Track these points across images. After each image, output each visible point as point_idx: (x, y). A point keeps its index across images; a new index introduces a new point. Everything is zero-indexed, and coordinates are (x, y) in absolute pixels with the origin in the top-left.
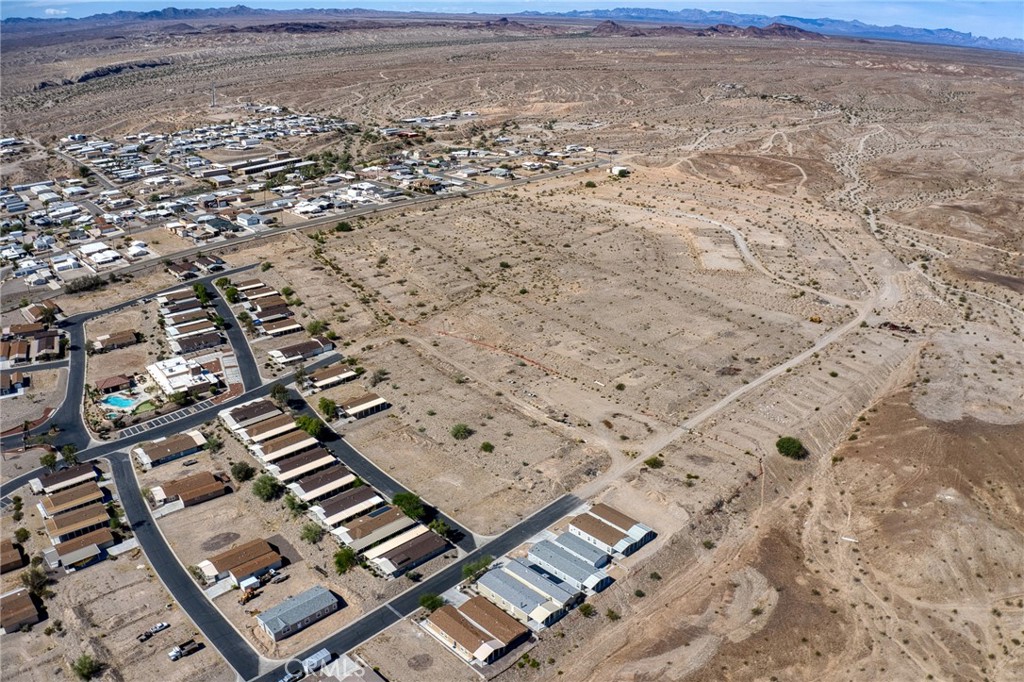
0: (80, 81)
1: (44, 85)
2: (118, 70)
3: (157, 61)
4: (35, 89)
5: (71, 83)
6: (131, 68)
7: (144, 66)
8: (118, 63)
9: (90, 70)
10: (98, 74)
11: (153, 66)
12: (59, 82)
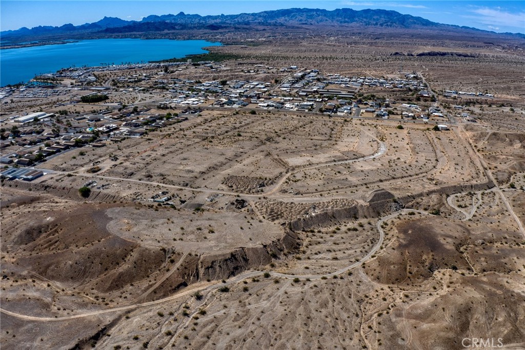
0: (417, 55)
1: (397, 53)
2: (444, 54)
3: (469, 54)
4: (391, 54)
5: (412, 55)
6: (452, 55)
7: (460, 55)
8: (446, 51)
9: (426, 51)
10: (429, 54)
11: (465, 56)
12: (406, 54)
